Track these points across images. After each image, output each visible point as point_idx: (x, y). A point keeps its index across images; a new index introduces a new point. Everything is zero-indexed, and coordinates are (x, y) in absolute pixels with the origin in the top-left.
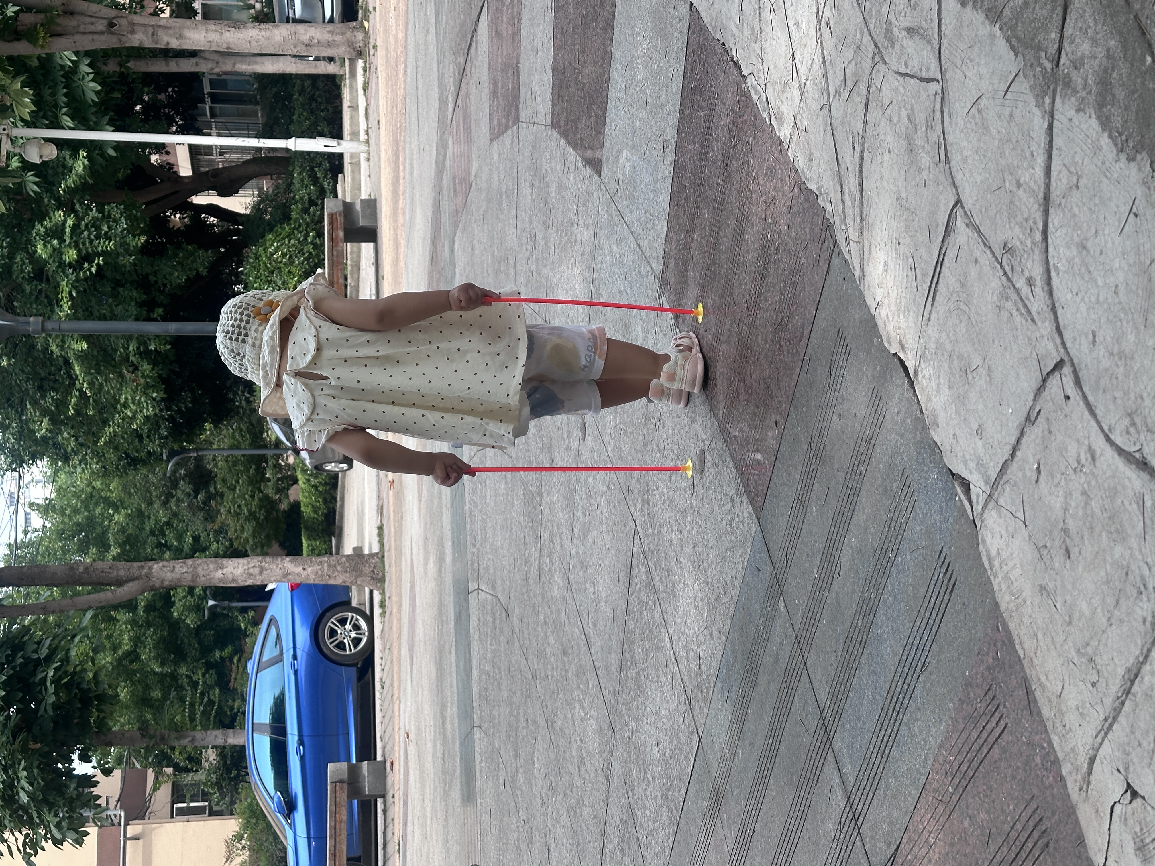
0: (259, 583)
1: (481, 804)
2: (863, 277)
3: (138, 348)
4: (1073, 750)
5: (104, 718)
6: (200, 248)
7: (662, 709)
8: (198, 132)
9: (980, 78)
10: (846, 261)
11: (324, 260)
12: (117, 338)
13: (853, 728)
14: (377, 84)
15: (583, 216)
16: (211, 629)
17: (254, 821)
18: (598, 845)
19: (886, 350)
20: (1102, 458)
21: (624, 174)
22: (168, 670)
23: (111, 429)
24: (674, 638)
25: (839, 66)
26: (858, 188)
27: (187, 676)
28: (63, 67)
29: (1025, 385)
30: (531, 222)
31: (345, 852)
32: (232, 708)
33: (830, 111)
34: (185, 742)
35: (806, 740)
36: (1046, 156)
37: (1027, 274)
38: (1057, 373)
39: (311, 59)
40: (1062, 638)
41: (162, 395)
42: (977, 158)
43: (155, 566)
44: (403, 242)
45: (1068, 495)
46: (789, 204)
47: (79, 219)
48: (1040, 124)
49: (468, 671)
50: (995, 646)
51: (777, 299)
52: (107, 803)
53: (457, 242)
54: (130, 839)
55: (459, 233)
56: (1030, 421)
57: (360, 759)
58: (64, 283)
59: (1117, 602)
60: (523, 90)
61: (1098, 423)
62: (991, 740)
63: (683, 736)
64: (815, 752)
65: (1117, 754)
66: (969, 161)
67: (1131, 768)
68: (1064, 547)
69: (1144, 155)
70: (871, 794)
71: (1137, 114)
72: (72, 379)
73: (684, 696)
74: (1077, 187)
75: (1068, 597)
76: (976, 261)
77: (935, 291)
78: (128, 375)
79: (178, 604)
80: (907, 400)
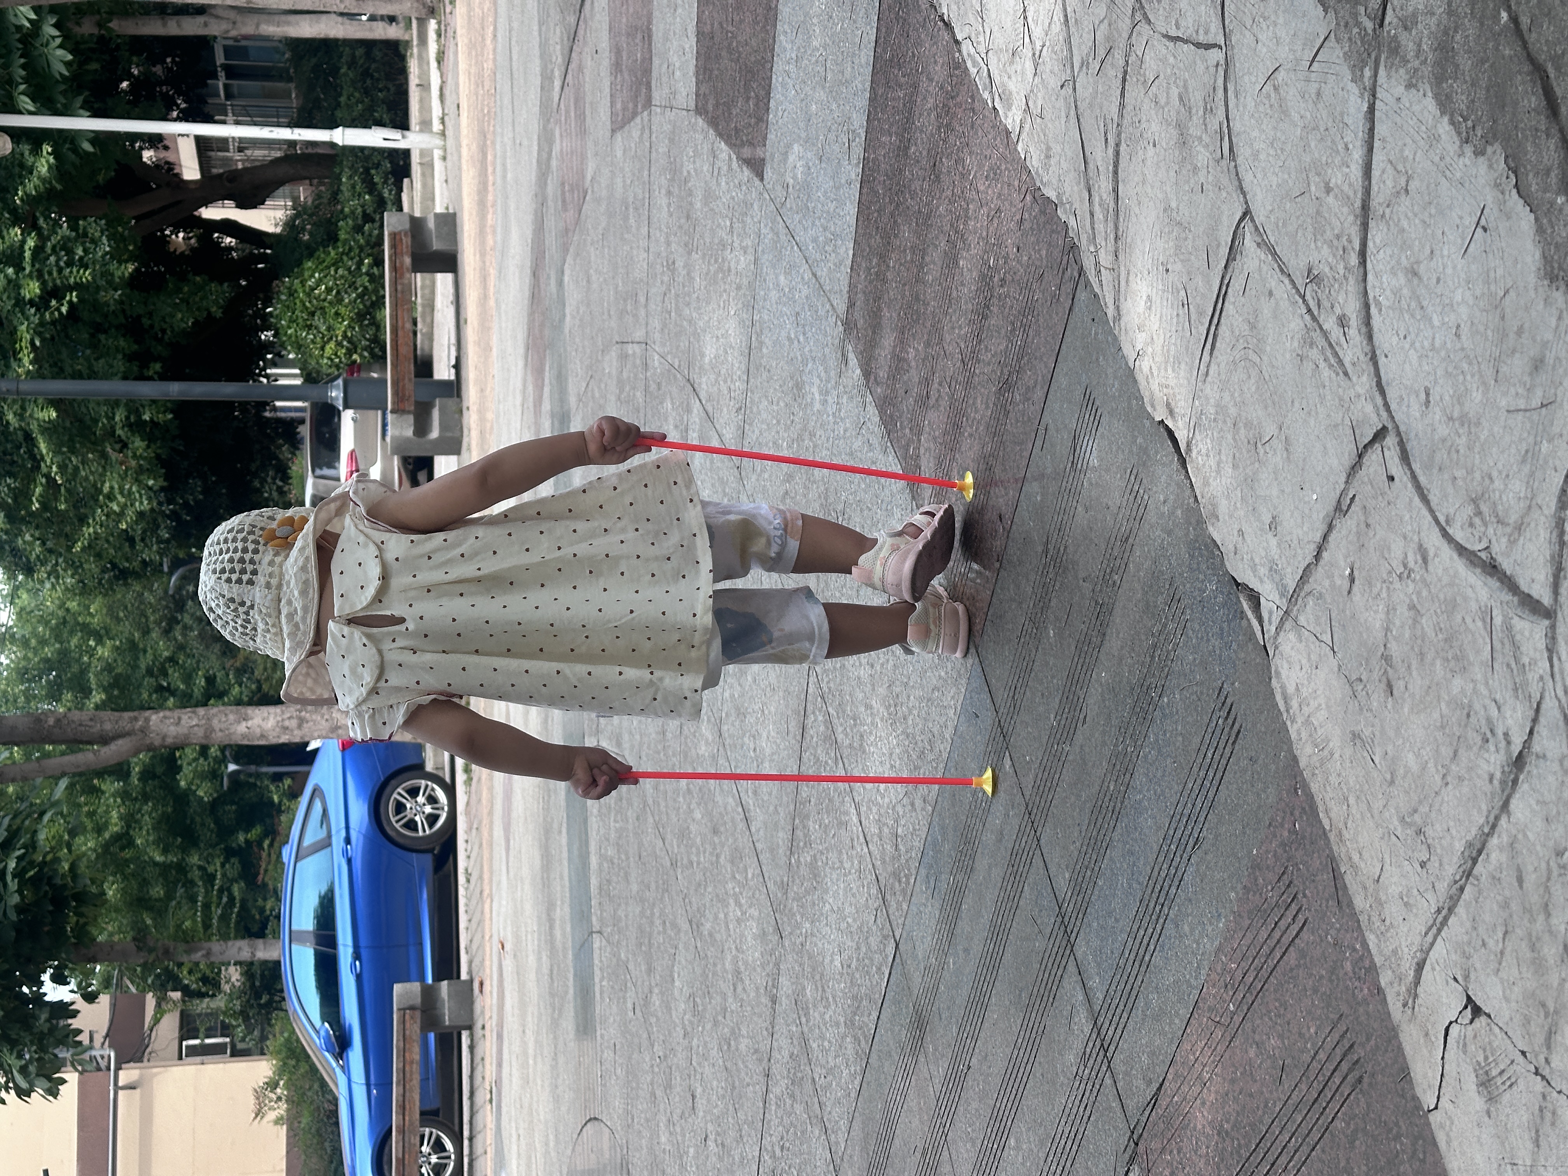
0: (297, 740)
1: (602, 1036)
2: (1118, 316)
3: (128, 418)
4: (1395, 952)
5: (86, 924)
6: (211, 280)
7: (847, 905)
8: (208, 119)
9: (1278, 43)
10: (1096, 295)
11: (384, 297)
12: (98, 404)
13: (1102, 927)
14: (456, 53)
15: (739, 235)
16: (233, 803)
17: (293, 1062)
18: (760, 1089)
19: (1150, 417)
20: (1437, 560)
21: (794, 178)
22: (173, 858)
23: (91, 530)
24: (864, 809)
25: (1087, 26)
26: (1112, 195)
27: (200, 868)
28: (19, 28)
29: (1335, 462)
30: (668, 244)
31: (418, 1103)
32: (262, 910)
33: (1075, 89)
34: (198, 956)
35: (1039, 944)
36: (1365, 149)
37: (1338, 311)
38: (1377, 446)
39: (364, 18)
40: (1381, 803)
41: (161, 482)
42: (1272, 152)
43: (154, 717)
44: (493, 272)
45: (1390, 610)
46: (1018, 217)
47: (42, 238)
48: (1357, 106)
49: (584, 857)
50: (1292, 814)
51: (1002, 347)
52: (91, 1039)
53: (567, 272)
54: (123, 1088)
55: (569, 260)
56: (1341, 510)
57: (438, 978)
58: (24, 328)
59: (1456, 753)
60: (656, 62)
61: (1432, 511)
62: (1286, 940)
63: (874, 941)
64: (1051, 960)
65: (1454, 957)
66: (1262, 157)
67: (1473, 976)
68: (1384, 679)
69: (1497, 146)
70: (1125, 1015)
71: (1488, 91)
72: (37, 460)
73: (876, 887)
74: (1407, 191)
75: (1390, 748)
76: (1271, 294)
77: (1215, 336)
78: (114, 456)
79: (187, 770)
80: (1178, 484)
